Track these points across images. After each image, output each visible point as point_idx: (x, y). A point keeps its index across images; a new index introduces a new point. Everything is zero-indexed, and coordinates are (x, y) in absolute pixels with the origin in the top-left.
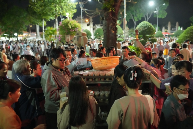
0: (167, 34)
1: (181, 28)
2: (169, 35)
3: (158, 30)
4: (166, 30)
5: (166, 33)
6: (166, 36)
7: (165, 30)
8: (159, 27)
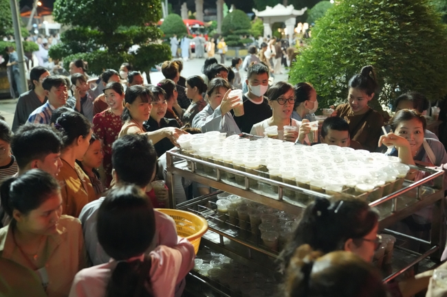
0: (197, 26)
1: (229, 8)
2: (202, 27)
3: (169, 13)
4: (190, 13)
5: (193, 21)
6: (194, 30)
7: (188, 12)
8: (171, 5)
